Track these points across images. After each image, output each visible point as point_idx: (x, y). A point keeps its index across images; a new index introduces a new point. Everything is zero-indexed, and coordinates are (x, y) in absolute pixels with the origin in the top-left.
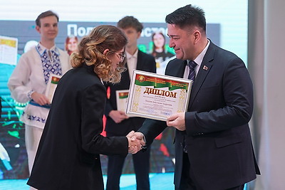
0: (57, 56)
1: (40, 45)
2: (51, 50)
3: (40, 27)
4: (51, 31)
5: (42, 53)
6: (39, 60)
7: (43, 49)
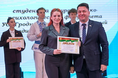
0: (45, 25)
1: (38, 21)
2: (43, 22)
3: (38, 13)
4: (43, 15)
5: (39, 23)
6: (38, 26)
7: (40, 22)
